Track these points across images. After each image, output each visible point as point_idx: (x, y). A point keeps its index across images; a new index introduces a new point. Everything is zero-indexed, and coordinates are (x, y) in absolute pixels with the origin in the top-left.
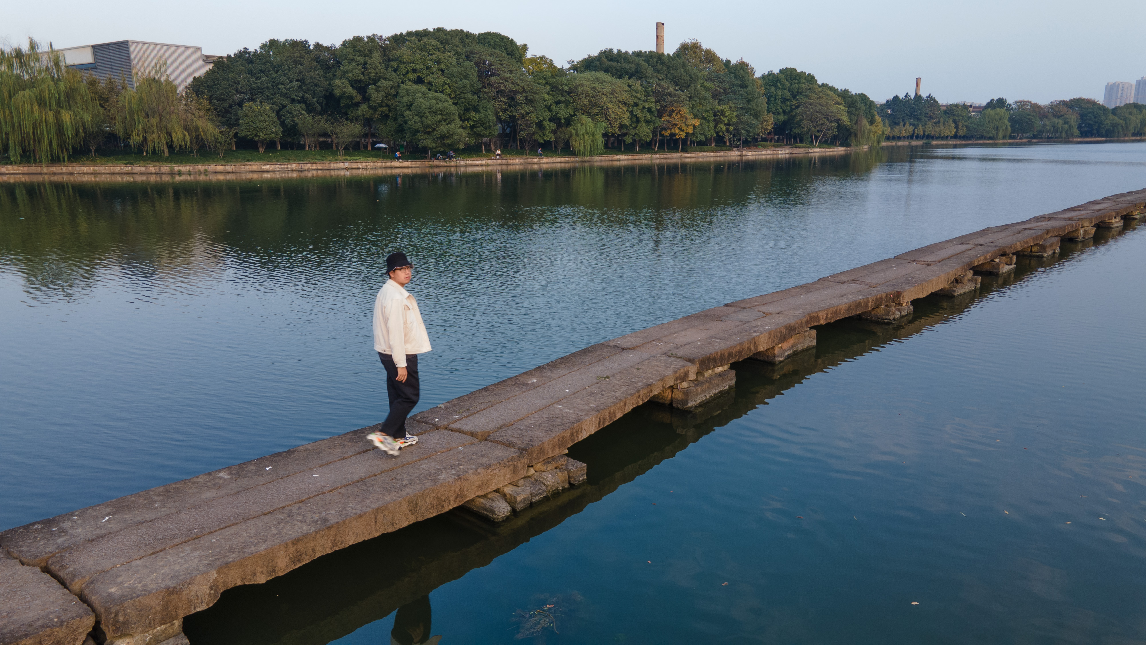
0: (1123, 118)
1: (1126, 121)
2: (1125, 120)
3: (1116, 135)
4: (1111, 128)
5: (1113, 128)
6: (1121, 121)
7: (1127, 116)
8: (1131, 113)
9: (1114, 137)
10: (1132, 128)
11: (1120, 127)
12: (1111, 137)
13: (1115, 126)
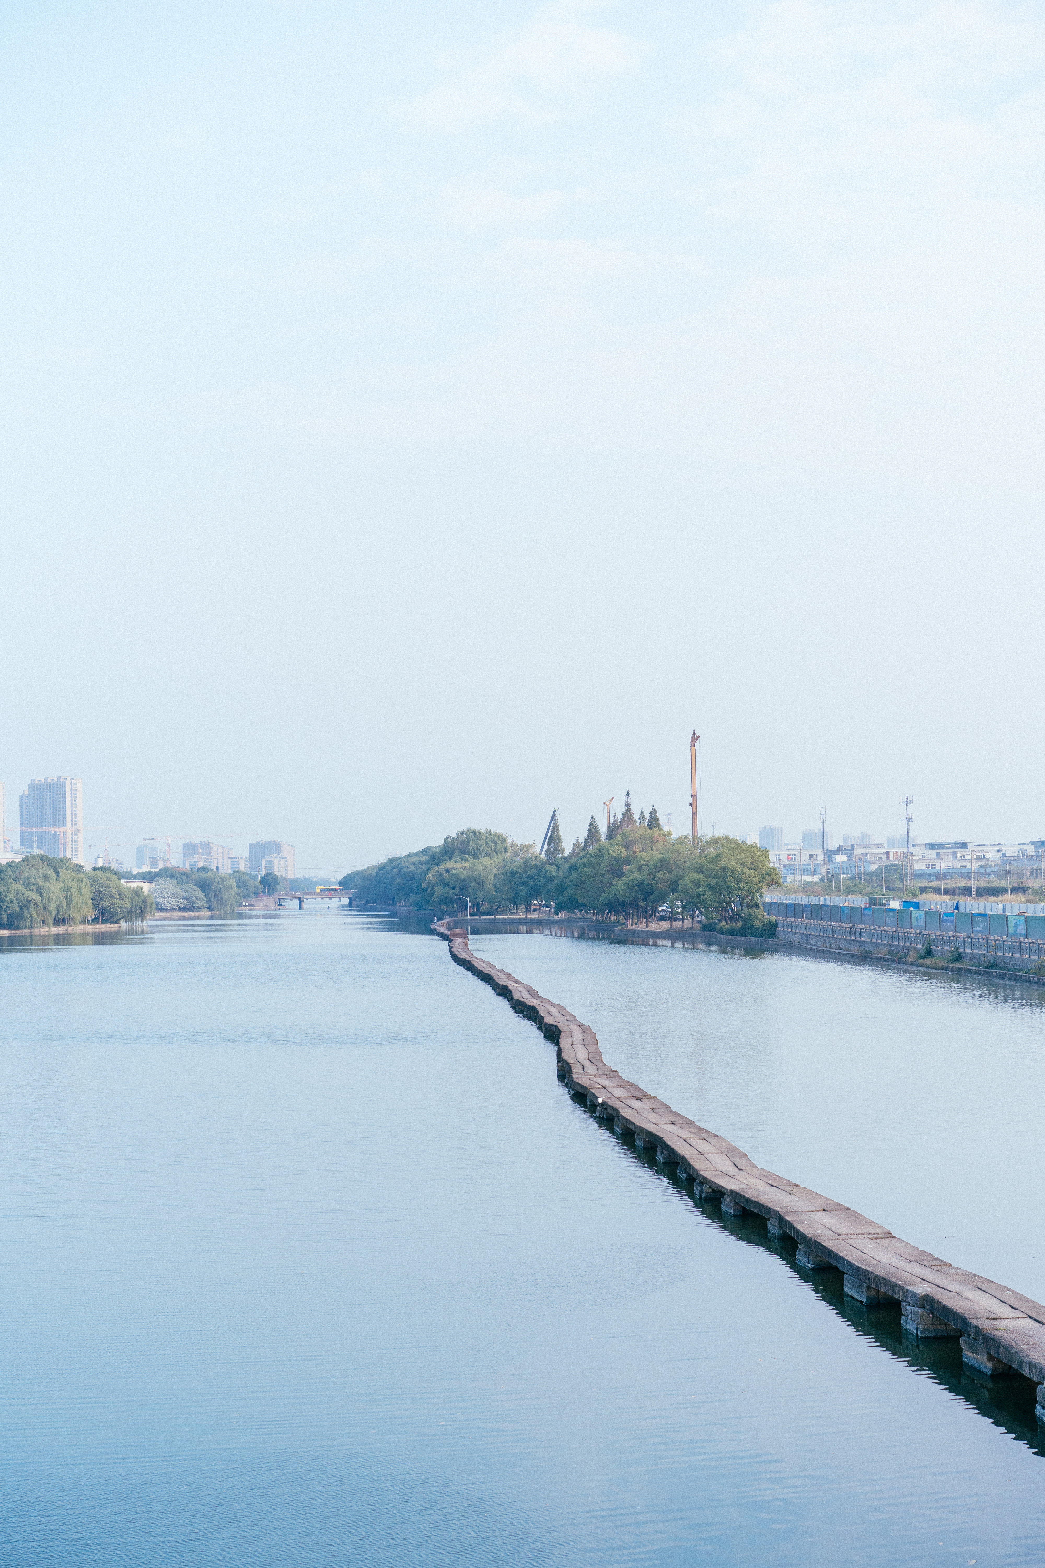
0: (34, 888)
1: (41, 894)
2: (39, 891)
3: (28, 924)
4: (17, 909)
5: (21, 909)
6: (34, 896)
7: (41, 884)
8: (46, 878)
9: (25, 928)
10: (53, 908)
11: (32, 907)
12: (18, 928)
13: (25, 904)
